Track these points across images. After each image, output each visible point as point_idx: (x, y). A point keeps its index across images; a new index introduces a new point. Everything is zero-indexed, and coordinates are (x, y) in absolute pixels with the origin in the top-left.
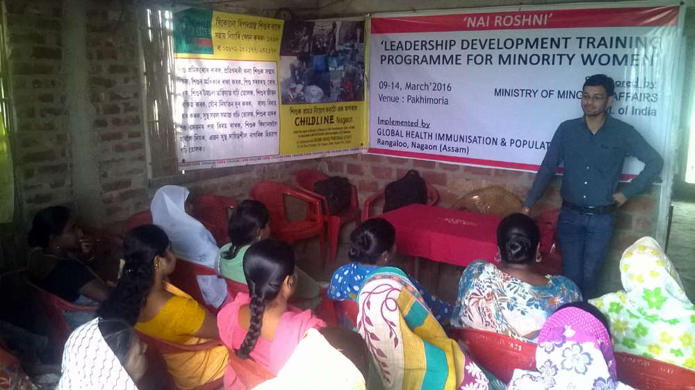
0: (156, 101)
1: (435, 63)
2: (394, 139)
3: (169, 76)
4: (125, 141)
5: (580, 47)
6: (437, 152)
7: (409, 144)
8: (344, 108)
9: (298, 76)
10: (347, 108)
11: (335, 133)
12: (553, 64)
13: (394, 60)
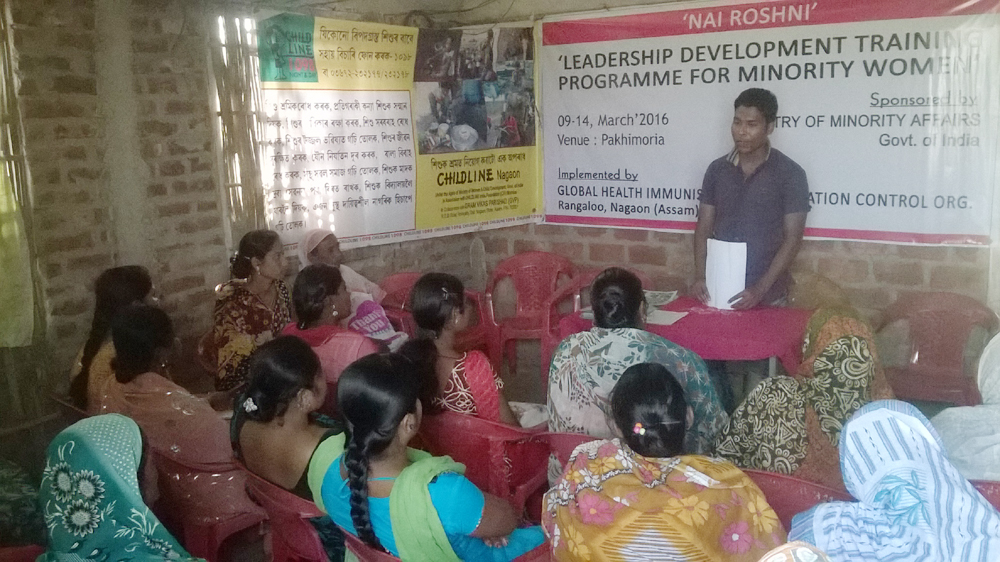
0: (236, 155)
1: (642, 84)
2: (584, 200)
3: (254, 116)
4: (194, 215)
5: (861, 50)
6: (650, 216)
7: (608, 207)
8: (507, 157)
9: (441, 111)
10: (512, 157)
11: (495, 195)
12: (821, 77)
13: (579, 83)
